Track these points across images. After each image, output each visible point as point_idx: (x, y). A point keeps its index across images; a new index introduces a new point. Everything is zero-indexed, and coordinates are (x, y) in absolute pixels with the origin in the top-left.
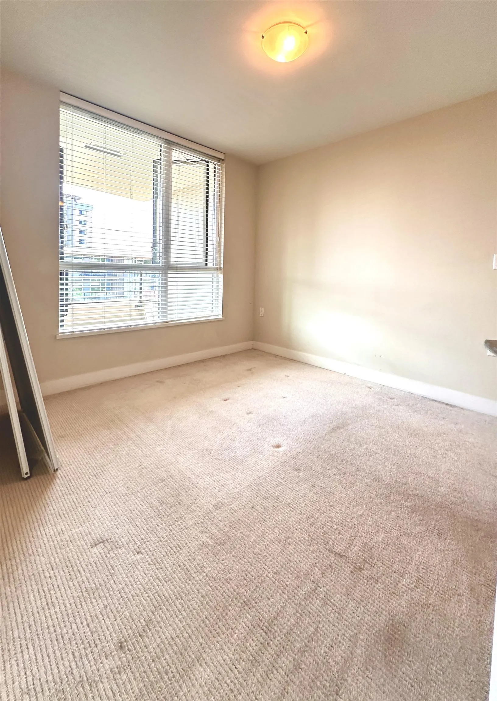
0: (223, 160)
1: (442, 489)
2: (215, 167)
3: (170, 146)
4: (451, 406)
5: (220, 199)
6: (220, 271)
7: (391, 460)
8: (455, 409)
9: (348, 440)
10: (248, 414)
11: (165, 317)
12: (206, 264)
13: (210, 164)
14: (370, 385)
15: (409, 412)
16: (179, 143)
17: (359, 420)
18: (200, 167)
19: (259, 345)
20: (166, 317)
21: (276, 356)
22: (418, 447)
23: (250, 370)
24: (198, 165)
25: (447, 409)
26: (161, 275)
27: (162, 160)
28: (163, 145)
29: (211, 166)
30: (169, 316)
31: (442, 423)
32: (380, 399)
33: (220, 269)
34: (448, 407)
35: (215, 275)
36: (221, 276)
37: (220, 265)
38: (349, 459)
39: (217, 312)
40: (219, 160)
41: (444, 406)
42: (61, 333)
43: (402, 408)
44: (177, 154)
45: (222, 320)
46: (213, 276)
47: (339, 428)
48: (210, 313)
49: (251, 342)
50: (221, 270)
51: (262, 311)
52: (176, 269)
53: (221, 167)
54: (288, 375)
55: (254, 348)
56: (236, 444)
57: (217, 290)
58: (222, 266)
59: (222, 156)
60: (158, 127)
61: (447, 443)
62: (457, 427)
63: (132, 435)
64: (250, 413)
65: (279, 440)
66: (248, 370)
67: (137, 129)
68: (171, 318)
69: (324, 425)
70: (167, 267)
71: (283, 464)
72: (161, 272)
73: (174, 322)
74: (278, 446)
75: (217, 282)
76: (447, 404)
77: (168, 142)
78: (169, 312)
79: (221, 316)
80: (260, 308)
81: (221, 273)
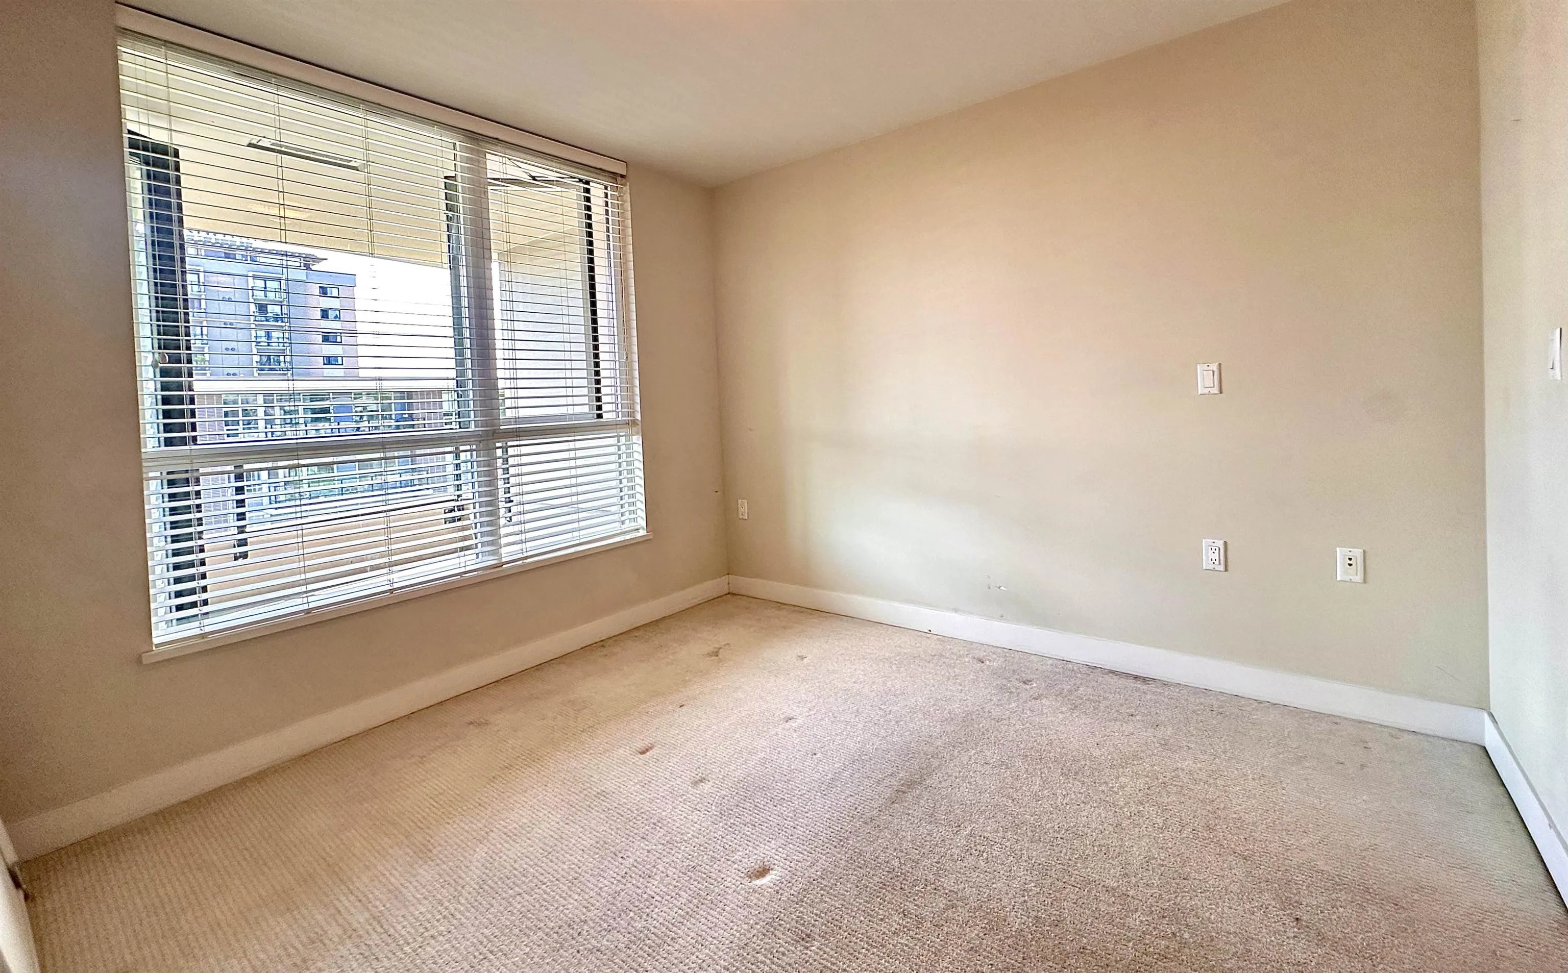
0: (622, 176)
1: (1136, 920)
2: (606, 195)
3: (479, 145)
4: (1145, 680)
5: (623, 265)
6: (635, 429)
7: (1025, 857)
8: (1152, 686)
9: (931, 816)
10: (696, 783)
11: (493, 555)
12: (600, 416)
13: (593, 186)
14: (982, 654)
15: (1062, 713)
16: (501, 138)
17: (956, 753)
18: (564, 194)
19: (743, 583)
20: (495, 553)
21: (780, 605)
22: (1082, 805)
23: (716, 654)
24: (558, 188)
25: (1137, 690)
26: (474, 453)
27: (459, 179)
28: (458, 143)
29: (597, 191)
30: (504, 551)
31: (1128, 728)
32: (1002, 688)
33: (634, 423)
34: (1138, 684)
35: (623, 439)
36: (637, 439)
37: (631, 414)
38: (931, 877)
39: (633, 525)
40: (614, 176)
41: (1131, 683)
42: (157, 646)
43: (1047, 703)
44: (499, 165)
45: (648, 540)
46: (619, 441)
47: (911, 784)
48: (616, 527)
49: (725, 578)
50: (638, 425)
51: (743, 508)
52: (518, 434)
53: (620, 193)
54: (804, 652)
55: (731, 591)
56: (654, 887)
57: (630, 472)
58: (638, 417)
59: (620, 169)
60: (439, 100)
61: (1141, 783)
62: (1159, 734)
63: (359, 918)
64: (702, 780)
65: (766, 851)
66: (710, 655)
67: (379, 105)
68: (507, 553)
69: (879, 782)
70: (491, 433)
71: (772, 926)
72: (474, 447)
73: (520, 562)
74: (763, 872)
75: (629, 455)
76: (1136, 677)
77: (473, 137)
78: (504, 541)
79: (642, 533)
80: (740, 501)
81: (638, 434)
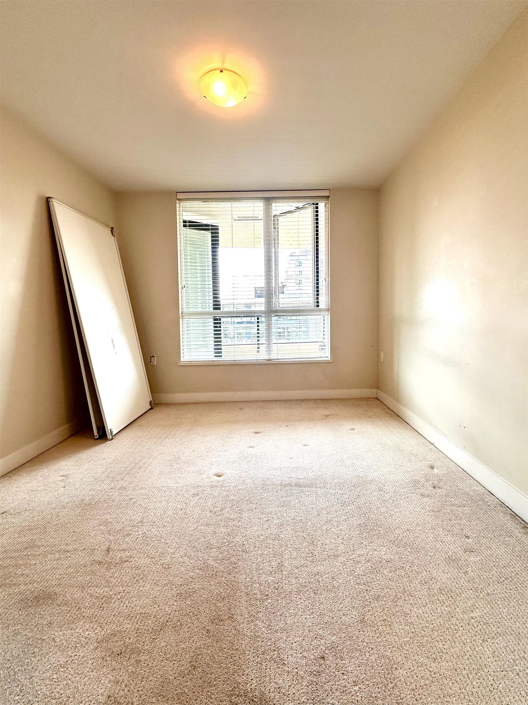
0: (328, 196)
2: (325, 207)
3: (269, 202)
6: (328, 313)
11: (267, 356)
12: (318, 306)
13: (319, 205)
14: (439, 465)
15: (423, 508)
18: (308, 212)
20: (269, 355)
23: (328, 416)
24: (303, 210)
30: (273, 355)
33: (329, 310)
36: (329, 318)
39: (326, 355)
42: (182, 361)
43: (425, 500)
44: (278, 207)
45: (331, 362)
49: (375, 390)
51: (382, 355)
55: (378, 397)
58: (330, 306)
59: (326, 193)
60: (257, 190)
66: (325, 415)
70: (269, 311)
73: (276, 360)
77: (267, 199)
79: (329, 359)
80: (381, 352)
81: (329, 315)
